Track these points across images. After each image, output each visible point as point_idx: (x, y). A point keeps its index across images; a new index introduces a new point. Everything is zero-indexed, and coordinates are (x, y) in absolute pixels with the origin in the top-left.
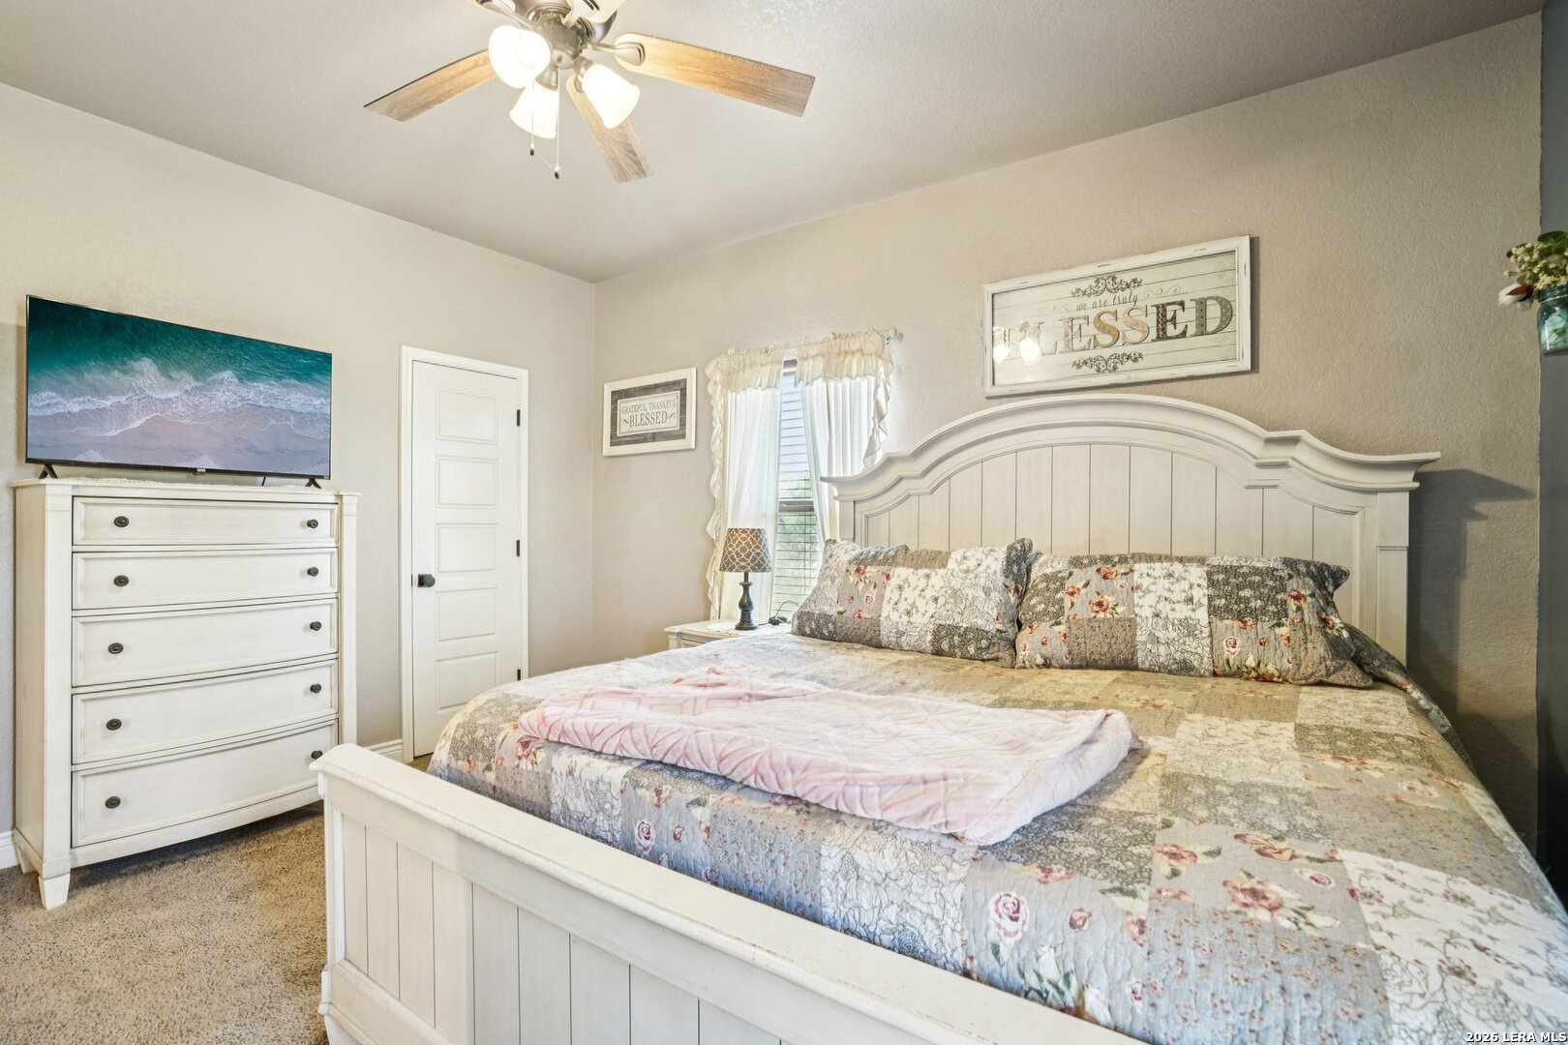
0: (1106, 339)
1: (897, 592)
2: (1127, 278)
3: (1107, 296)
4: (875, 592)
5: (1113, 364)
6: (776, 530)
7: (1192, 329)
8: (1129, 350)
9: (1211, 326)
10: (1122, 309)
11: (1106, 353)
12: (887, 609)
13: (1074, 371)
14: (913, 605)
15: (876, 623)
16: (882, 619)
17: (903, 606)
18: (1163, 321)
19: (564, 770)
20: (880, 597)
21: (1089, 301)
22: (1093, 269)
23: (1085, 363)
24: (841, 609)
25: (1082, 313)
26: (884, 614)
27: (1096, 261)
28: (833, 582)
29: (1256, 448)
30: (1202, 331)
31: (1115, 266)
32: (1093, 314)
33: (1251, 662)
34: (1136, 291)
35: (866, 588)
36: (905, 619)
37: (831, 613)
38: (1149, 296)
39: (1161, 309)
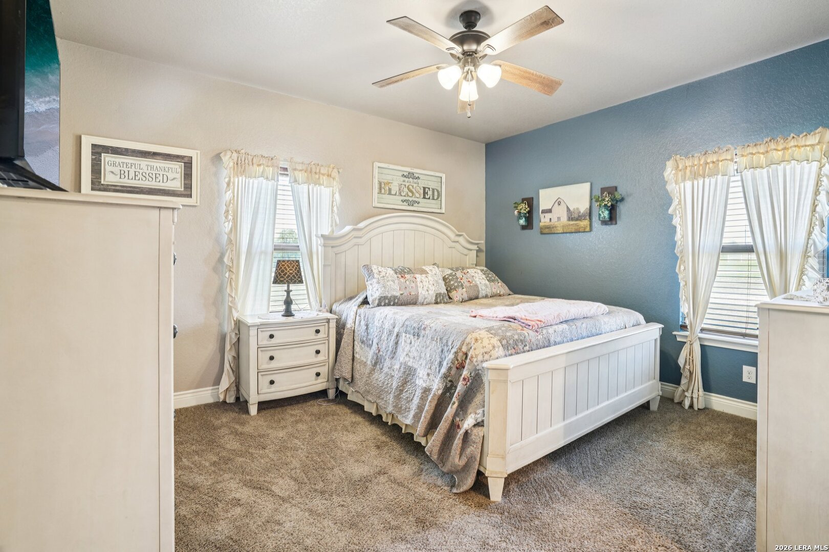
0: (410, 194)
1: (421, 284)
2: (417, 175)
3: (411, 179)
4: (414, 284)
5: (411, 203)
6: (272, 260)
7: (431, 198)
8: (416, 199)
9: (436, 197)
10: (415, 185)
11: (411, 199)
12: (420, 290)
13: (401, 203)
14: (428, 287)
15: (417, 296)
16: (419, 294)
17: (425, 288)
18: (425, 193)
19: (553, 332)
20: (417, 286)
21: (407, 180)
22: (409, 169)
23: (405, 201)
24: (402, 292)
25: (404, 183)
26: (420, 292)
27: (411, 167)
28: (394, 282)
29: (452, 236)
30: (433, 199)
31: (415, 171)
32: (407, 185)
33: (498, 292)
34: (419, 181)
35: (410, 283)
36: (427, 293)
37: (397, 295)
38: (422, 183)
39: (424, 188)
